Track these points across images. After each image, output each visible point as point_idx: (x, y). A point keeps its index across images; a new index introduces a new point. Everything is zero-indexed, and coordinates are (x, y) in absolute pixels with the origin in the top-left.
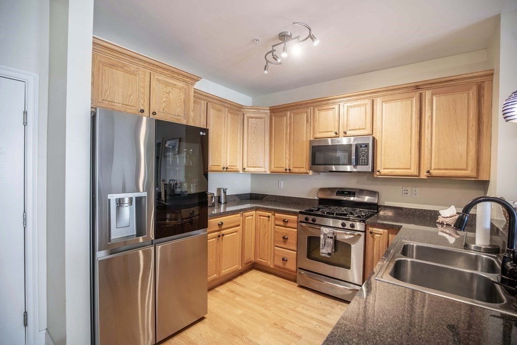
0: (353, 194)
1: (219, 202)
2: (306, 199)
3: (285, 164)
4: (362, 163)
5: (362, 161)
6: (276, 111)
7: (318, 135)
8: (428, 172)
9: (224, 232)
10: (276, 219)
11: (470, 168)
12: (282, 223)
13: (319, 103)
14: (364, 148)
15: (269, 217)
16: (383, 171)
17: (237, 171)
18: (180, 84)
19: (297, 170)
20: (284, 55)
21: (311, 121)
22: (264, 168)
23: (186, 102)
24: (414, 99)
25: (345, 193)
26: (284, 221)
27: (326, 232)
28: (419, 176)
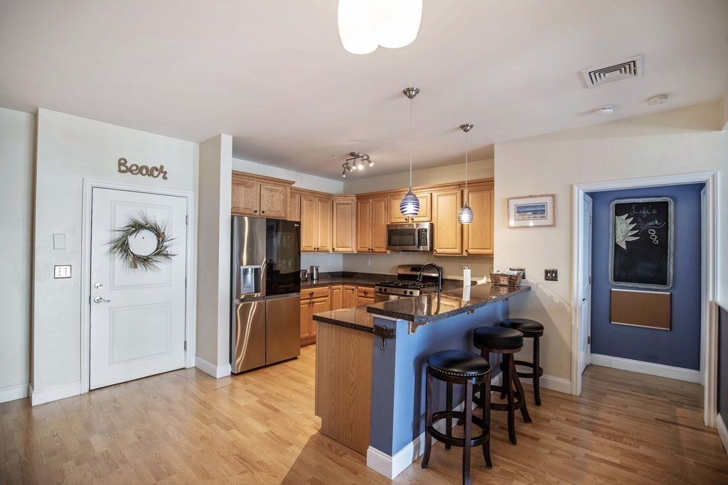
1: (312, 279)
2: (389, 275)
3: (369, 244)
4: (423, 243)
6: (361, 198)
7: (393, 221)
8: (468, 251)
9: (314, 300)
10: (359, 291)
12: (363, 295)
13: (393, 194)
14: (424, 233)
15: (353, 290)
16: (439, 251)
17: (328, 251)
18: (280, 189)
19: (377, 250)
20: (354, 168)
21: (388, 208)
22: (351, 247)
23: (285, 201)
24: (458, 194)
25: (418, 269)
26: (365, 293)
28: (462, 254)
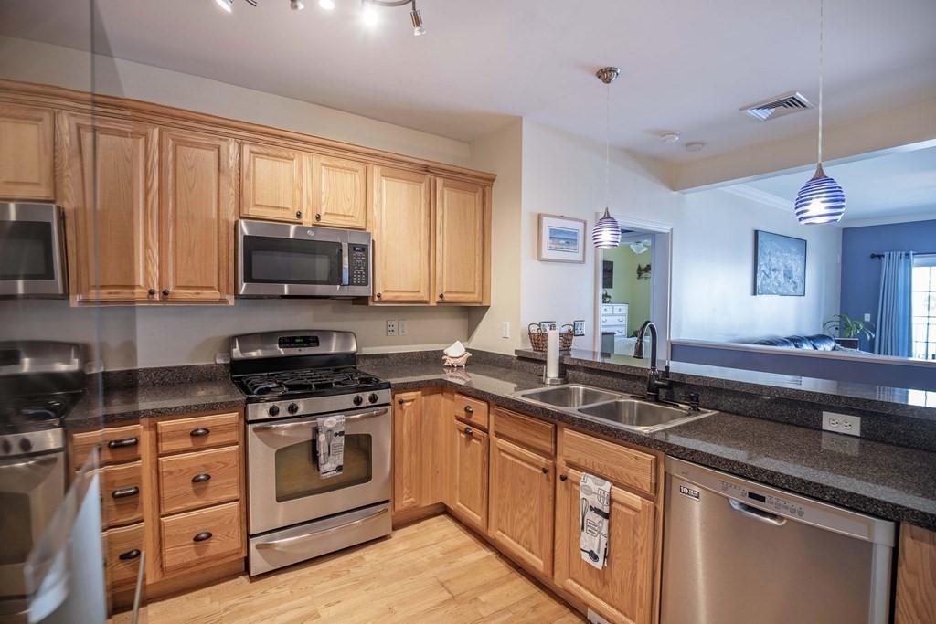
0: (313, 342)
2: (189, 367)
4: (357, 281)
5: (357, 277)
8: (441, 296)
11: (477, 292)
12: (188, 443)
14: (359, 254)
19: (189, 294)
24: (423, 185)
25: (297, 340)
27: (330, 426)
28: (425, 302)
